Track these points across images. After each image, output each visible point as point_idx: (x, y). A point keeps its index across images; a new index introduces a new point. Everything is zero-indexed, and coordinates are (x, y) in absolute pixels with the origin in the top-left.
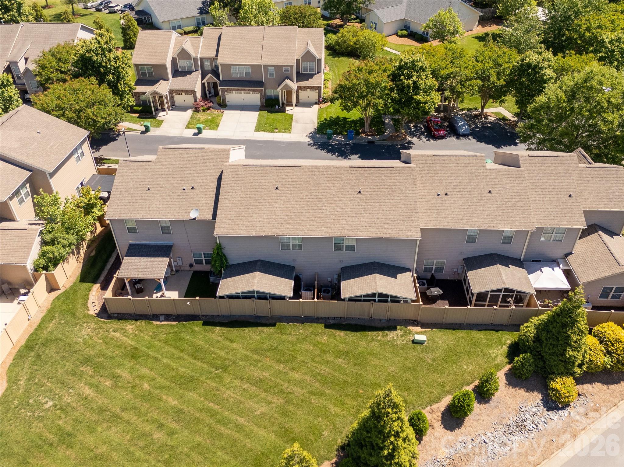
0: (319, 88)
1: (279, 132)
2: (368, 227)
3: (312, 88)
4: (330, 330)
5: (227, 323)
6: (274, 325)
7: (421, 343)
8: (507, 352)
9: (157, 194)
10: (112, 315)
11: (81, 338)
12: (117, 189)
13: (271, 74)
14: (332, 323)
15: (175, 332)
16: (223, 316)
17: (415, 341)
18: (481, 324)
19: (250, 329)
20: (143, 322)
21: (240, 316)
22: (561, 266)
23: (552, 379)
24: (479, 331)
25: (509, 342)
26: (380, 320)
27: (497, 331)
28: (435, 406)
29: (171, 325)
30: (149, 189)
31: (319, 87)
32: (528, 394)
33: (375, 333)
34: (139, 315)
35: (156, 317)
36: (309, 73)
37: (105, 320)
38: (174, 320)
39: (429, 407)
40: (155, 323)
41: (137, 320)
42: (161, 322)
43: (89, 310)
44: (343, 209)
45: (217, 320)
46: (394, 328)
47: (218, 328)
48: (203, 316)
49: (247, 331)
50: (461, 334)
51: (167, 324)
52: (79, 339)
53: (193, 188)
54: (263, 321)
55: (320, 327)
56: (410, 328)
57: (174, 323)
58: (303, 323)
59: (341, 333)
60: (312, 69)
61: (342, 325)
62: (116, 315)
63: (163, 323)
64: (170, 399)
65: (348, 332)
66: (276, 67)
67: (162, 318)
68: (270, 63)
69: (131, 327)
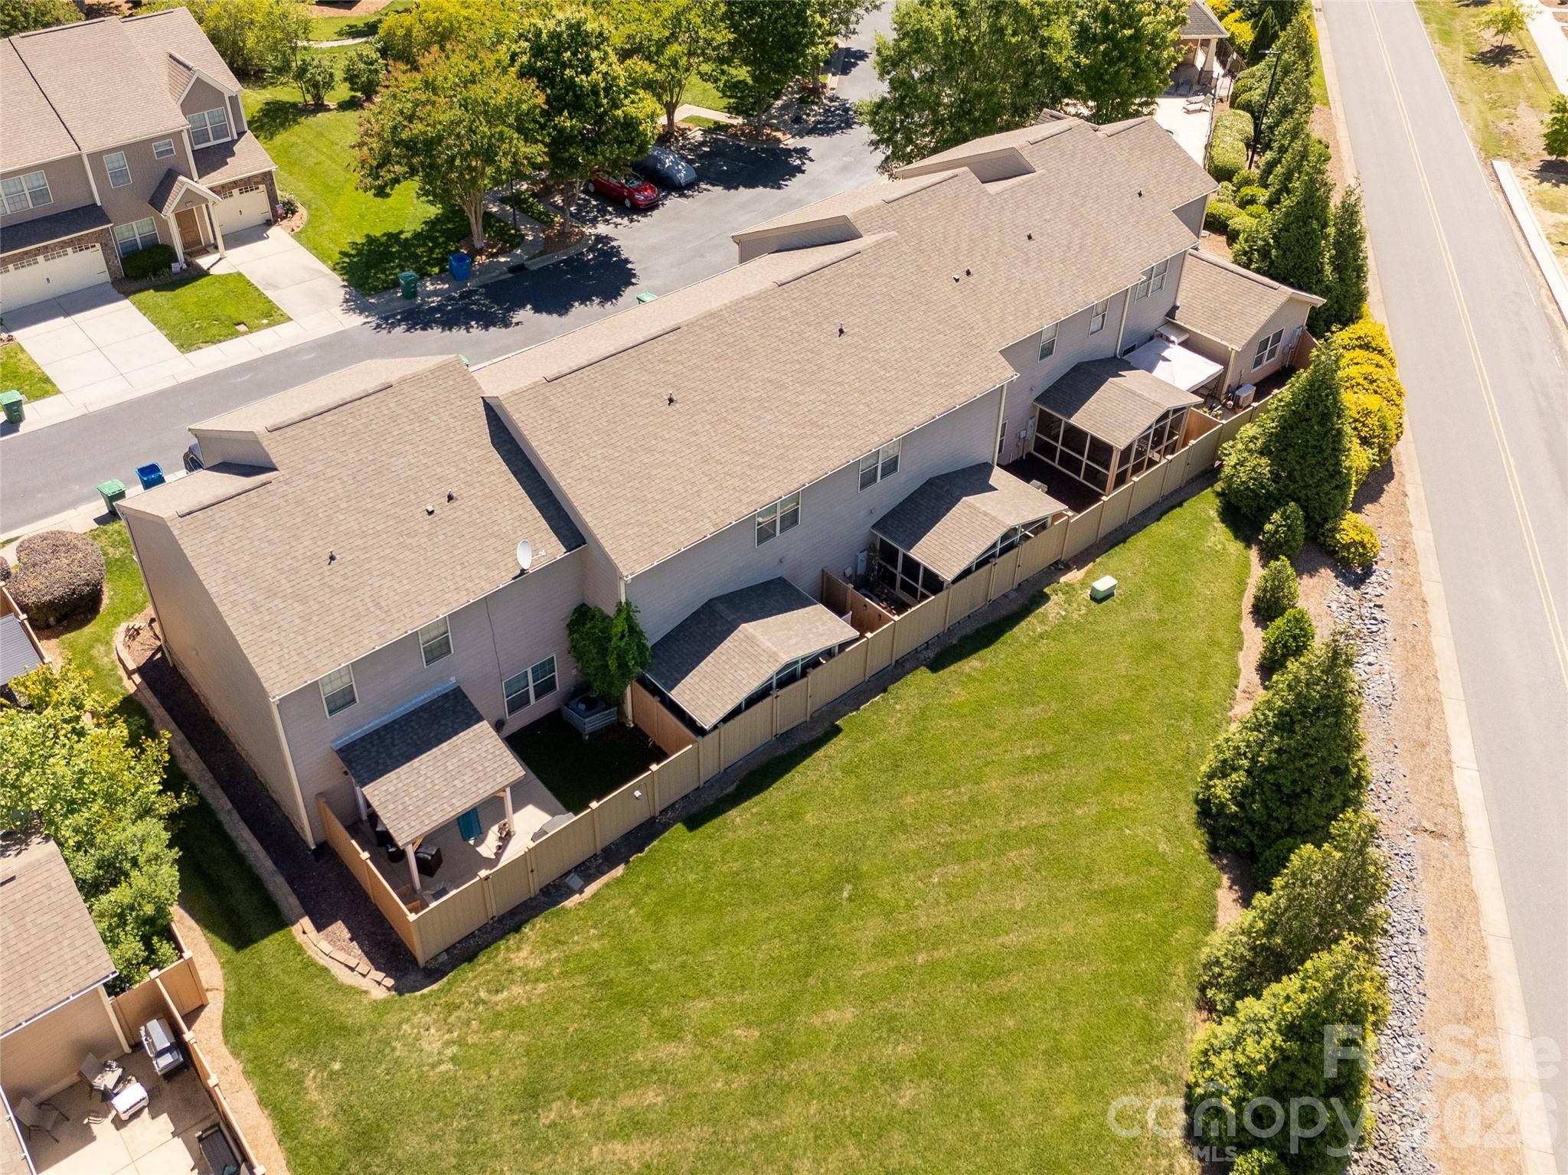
0: (267, 178)
1: (251, 330)
2: (915, 399)
3: (246, 185)
4: (947, 670)
5: (738, 789)
6: (837, 730)
7: (1109, 595)
8: (1227, 530)
9: (369, 560)
10: (432, 965)
11: (440, 1062)
12: (235, 604)
13: (120, 175)
14: (932, 655)
15: (649, 886)
16: (711, 783)
17: (1100, 596)
18: (1149, 508)
19: (800, 768)
20: (539, 922)
21: (747, 759)
22: (1173, 338)
23: (1334, 530)
24: (1158, 520)
25: (1213, 514)
26: (1005, 596)
27: (1180, 505)
28: (1242, 684)
29: (618, 881)
30: (332, 558)
31: (265, 174)
32: (1315, 579)
33: (1023, 624)
34: (503, 917)
35: (553, 894)
36: (213, 143)
37: (435, 987)
38: (613, 866)
39: (1238, 692)
40: (569, 903)
41: (517, 929)
42: (581, 891)
43: (366, 992)
44: (841, 384)
45: (709, 800)
46: (1041, 599)
47: (733, 813)
48: (663, 812)
49: (798, 778)
50: (1140, 541)
51: (607, 885)
52: (443, 1068)
53: (450, 498)
54: (805, 737)
55: (922, 677)
56: (1063, 580)
57: (619, 871)
58: (885, 690)
59: (972, 665)
60: (221, 131)
61: (954, 647)
62: (444, 957)
63: (590, 890)
64: (832, 1015)
65: (983, 653)
66: (127, 148)
67: (575, 881)
68: (110, 143)
69: (524, 954)
